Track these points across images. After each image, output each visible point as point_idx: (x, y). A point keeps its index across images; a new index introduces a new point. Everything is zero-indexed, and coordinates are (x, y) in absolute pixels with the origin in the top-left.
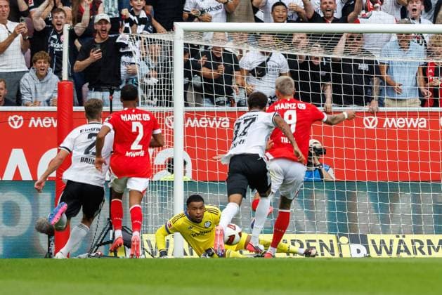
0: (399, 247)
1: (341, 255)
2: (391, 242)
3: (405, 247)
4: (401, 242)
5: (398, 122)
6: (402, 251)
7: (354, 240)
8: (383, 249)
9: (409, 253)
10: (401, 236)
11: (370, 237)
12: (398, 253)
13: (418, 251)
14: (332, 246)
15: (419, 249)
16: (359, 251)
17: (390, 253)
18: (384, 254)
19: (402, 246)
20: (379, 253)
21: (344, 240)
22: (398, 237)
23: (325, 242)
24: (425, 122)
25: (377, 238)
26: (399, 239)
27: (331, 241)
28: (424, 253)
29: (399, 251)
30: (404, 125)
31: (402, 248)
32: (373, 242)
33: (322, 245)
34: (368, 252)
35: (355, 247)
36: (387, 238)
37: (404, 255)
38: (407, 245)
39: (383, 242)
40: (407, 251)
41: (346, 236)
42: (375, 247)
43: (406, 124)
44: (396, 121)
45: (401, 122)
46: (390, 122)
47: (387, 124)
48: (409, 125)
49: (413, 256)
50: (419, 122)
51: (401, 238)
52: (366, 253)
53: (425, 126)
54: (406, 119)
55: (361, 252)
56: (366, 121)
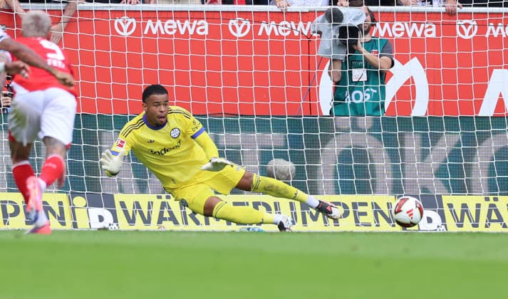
0: (161, 213)
1: (75, 225)
2: (150, 205)
3: (171, 213)
4: (163, 205)
6: (165, 219)
7: (94, 202)
8: (138, 217)
9: (176, 223)
10: (164, 196)
11: (118, 197)
12: (160, 222)
13: (189, 219)
14: (61, 210)
15: (190, 215)
16: (101, 219)
17: (147, 221)
18: (139, 225)
19: (166, 210)
20: (131, 221)
21: (80, 201)
22: (159, 197)
23: (51, 205)
24: (206, 27)
25: (129, 199)
26: (160, 201)
27: (60, 203)
28: (197, 223)
29: (161, 219)
31: (166, 215)
32: (123, 204)
33: (48, 209)
34: (116, 220)
35: (96, 212)
36: (143, 199)
37: (168, 225)
38: (173, 210)
39: (137, 205)
40: (173, 218)
41: (82, 195)
42: (126, 213)
43: (178, 29)
44: (163, 25)
45: (170, 27)
46: (154, 27)
47: (150, 29)
48: (182, 32)
49: (181, 227)
50: (197, 26)
51: (164, 199)
52: (112, 222)
53: (206, 32)
54: (178, 21)
55: (105, 220)
56: (119, 24)
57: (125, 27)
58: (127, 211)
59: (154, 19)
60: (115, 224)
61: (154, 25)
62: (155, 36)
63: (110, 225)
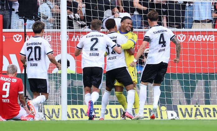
0: (196, 113)
1: (162, 118)
2: (192, 109)
3: (200, 112)
4: (197, 109)
5: (198, 38)
6: (198, 115)
7: (169, 109)
8: (187, 114)
9: (202, 116)
11: (179, 106)
12: (195, 116)
13: (207, 115)
15: (207, 113)
16: (172, 115)
17: (191, 116)
18: (187, 117)
19: (198, 111)
20: (184, 116)
21: (164, 108)
22: (195, 106)
24: (214, 38)
25: (183, 107)
28: (211, 116)
29: (196, 115)
30: (201, 40)
31: (198, 113)
32: (181, 109)
33: (150, 111)
34: (178, 116)
35: (170, 112)
36: (189, 107)
37: (199, 117)
39: (186, 109)
40: (201, 115)
41: (165, 106)
42: (182, 113)
43: (202, 39)
44: (196, 37)
45: (199, 38)
46: (193, 38)
47: (191, 39)
48: (204, 40)
49: (204, 118)
50: (210, 37)
51: (197, 107)
52: (176, 116)
53: (214, 40)
54: (202, 36)
55: (174, 116)
56: (179, 37)
57: (181, 39)
58: (182, 112)
59: (193, 35)
60: (178, 117)
61: (193, 37)
62: (194, 41)
63: (176, 117)
